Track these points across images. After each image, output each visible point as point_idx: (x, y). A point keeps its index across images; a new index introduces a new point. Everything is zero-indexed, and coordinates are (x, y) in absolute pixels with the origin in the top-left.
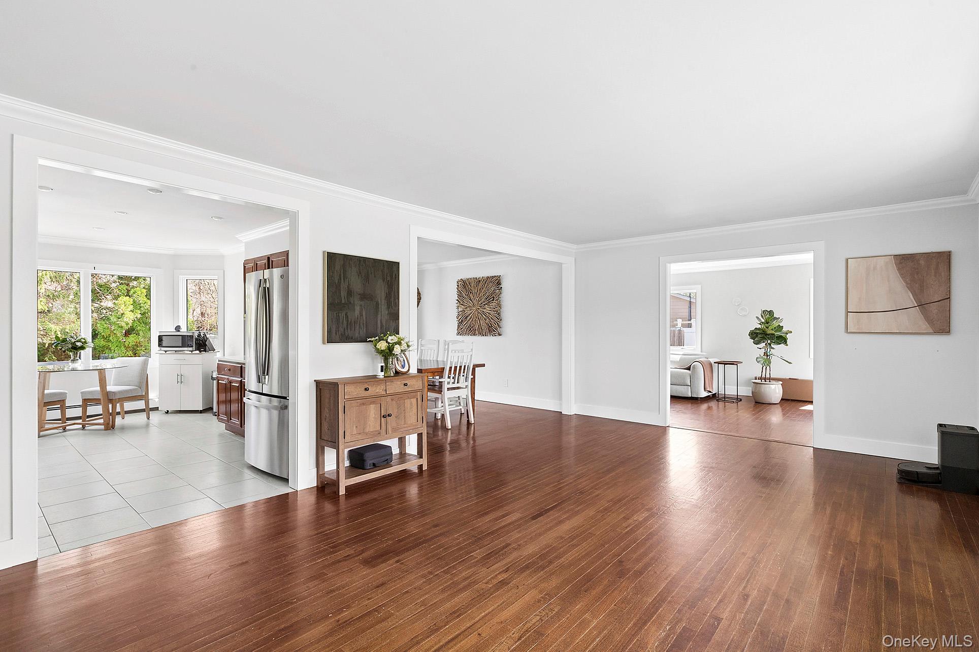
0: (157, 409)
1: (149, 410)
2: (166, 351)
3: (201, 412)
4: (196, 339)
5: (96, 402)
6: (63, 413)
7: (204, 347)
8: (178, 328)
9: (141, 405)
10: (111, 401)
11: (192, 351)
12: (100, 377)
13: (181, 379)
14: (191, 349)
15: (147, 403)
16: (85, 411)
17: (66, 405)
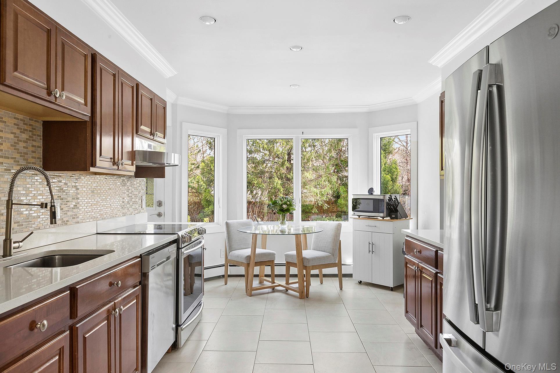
0: (350, 276)
1: (341, 276)
2: (359, 216)
3: (392, 289)
4: (388, 204)
5: (294, 265)
6: (273, 270)
7: (396, 213)
8: (371, 191)
9: (334, 270)
10: (305, 267)
11: (383, 218)
12: (296, 242)
13: (372, 248)
14: (382, 215)
15: (340, 270)
16: (288, 270)
17: (275, 263)
